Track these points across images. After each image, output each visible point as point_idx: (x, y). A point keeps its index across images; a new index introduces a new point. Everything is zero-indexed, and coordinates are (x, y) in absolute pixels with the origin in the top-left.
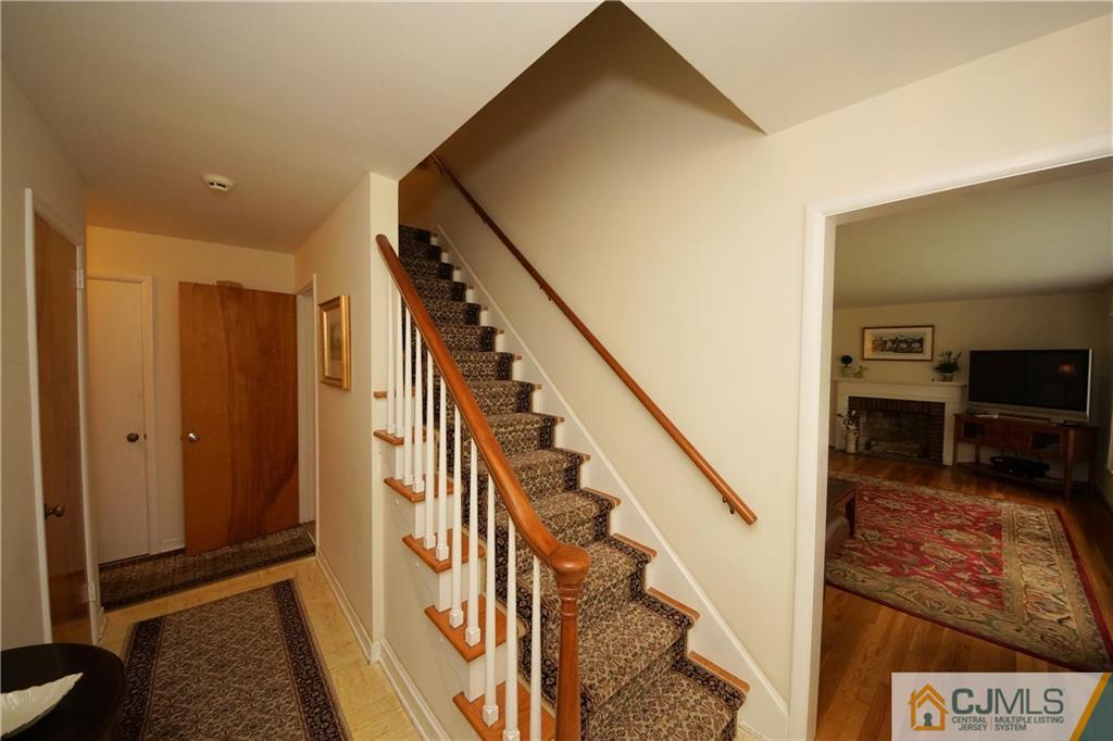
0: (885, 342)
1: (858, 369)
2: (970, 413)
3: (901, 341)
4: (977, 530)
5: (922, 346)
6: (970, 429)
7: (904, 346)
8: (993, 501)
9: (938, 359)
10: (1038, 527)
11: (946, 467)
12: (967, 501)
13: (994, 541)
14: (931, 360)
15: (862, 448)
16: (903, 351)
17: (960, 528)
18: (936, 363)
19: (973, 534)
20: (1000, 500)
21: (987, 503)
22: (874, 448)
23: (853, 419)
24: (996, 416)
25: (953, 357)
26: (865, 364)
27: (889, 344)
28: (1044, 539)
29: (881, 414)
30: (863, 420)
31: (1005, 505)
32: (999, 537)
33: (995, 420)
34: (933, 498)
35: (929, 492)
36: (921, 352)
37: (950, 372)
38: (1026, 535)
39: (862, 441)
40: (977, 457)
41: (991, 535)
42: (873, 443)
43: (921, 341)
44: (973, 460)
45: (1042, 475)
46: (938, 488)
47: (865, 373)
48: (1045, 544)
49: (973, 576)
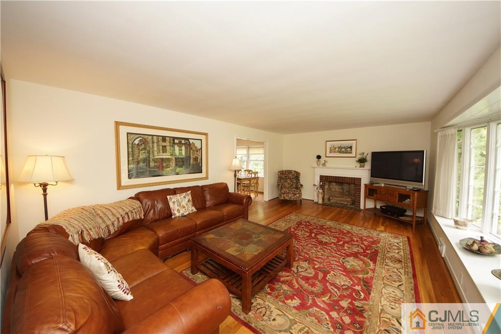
0: (335, 148)
1: (323, 162)
2: (371, 183)
3: (342, 148)
4: (364, 256)
5: (351, 150)
6: (371, 192)
7: (343, 150)
8: (378, 232)
9: (359, 157)
10: (397, 251)
11: (362, 210)
12: (365, 233)
13: (372, 266)
14: (355, 157)
15: (326, 201)
16: (343, 152)
17: (355, 255)
18: (357, 159)
19: (362, 260)
20: (382, 231)
21: (374, 234)
22: (332, 201)
23: (322, 187)
24: (383, 185)
25: (365, 155)
26: (327, 159)
27: (337, 149)
28: (400, 261)
29: (335, 184)
30: (326, 187)
31: (383, 235)
32: (375, 262)
33: (382, 187)
34: (348, 232)
35: (347, 227)
36: (351, 153)
37: (364, 162)
38: (391, 258)
39: (326, 197)
40: (375, 206)
41: (371, 260)
42: (331, 198)
43: (351, 147)
44: (373, 207)
45: (403, 215)
46: (353, 225)
47: (326, 164)
48: (398, 266)
49: (351, 303)
